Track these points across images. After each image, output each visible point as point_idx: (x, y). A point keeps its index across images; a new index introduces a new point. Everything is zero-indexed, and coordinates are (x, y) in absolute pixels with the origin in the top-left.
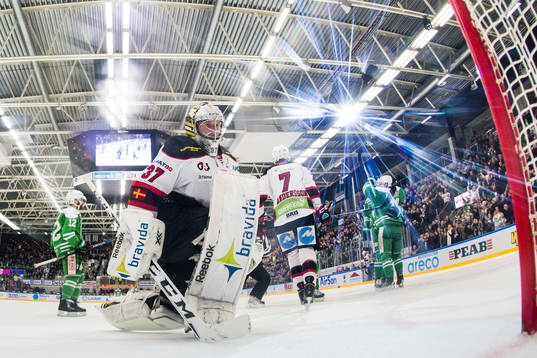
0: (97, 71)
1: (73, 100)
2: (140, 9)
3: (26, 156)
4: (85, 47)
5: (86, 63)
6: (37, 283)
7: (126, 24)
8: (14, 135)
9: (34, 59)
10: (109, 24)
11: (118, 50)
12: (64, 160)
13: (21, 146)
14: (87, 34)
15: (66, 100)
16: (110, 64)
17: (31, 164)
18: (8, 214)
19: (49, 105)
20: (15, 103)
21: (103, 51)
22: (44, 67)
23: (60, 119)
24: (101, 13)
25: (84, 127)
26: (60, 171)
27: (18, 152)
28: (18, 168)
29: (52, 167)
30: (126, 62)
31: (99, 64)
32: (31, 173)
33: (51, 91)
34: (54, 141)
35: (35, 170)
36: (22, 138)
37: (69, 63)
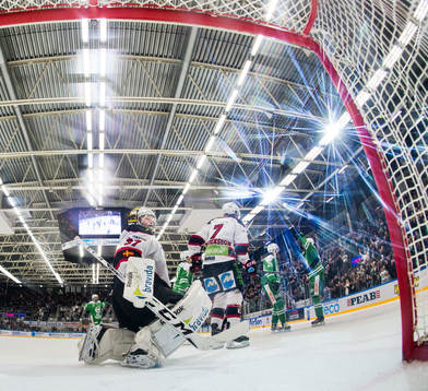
0: (80, 163)
1: (62, 184)
2: (112, 115)
3: (26, 227)
4: (71, 145)
5: (71, 156)
6: (34, 324)
7: (102, 127)
8: (17, 211)
9: (32, 153)
10: (89, 127)
11: (96, 147)
12: (55, 230)
13: (22, 220)
14: (72, 135)
15: (56, 185)
16: (90, 156)
17: (30, 233)
18: (12, 272)
19: (43, 188)
20: (18, 187)
21: (85, 148)
22: (40, 159)
23: (52, 199)
24: (83, 119)
25: (69, 205)
26: (52, 238)
27: (20, 224)
28: (20, 236)
29: (46, 236)
30: (102, 156)
31: (82, 157)
32: (30, 240)
33: (46, 178)
34: (47, 215)
35: (33, 238)
36: (23, 214)
37: (59, 157)
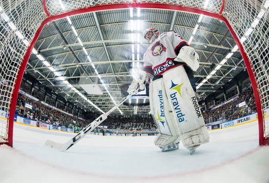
0: (129, 66)
1: (122, 74)
2: (142, 47)
3: (108, 91)
4: (126, 58)
5: (126, 63)
6: (111, 130)
7: (138, 51)
8: (104, 85)
9: (110, 62)
10: (133, 51)
11: (136, 59)
12: (119, 93)
13: (106, 88)
14: (126, 54)
15: (120, 74)
16: (133, 63)
17: (109, 94)
18: (102, 109)
19: (114, 76)
20: (105, 75)
21: (131, 60)
22: (113, 64)
23: (118, 80)
24: (131, 48)
25: (126, 82)
26: (118, 96)
27: (105, 90)
28: (105, 95)
29: (116, 95)
30: (138, 63)
31: (130, 63)
32: (109, 97)
33: (116, 72)
34: (116, 87)
35: (111, 96)
36: (106, 86)
37: (121, 63)
